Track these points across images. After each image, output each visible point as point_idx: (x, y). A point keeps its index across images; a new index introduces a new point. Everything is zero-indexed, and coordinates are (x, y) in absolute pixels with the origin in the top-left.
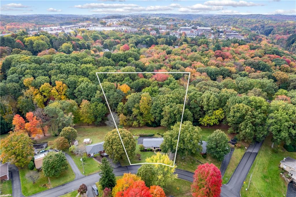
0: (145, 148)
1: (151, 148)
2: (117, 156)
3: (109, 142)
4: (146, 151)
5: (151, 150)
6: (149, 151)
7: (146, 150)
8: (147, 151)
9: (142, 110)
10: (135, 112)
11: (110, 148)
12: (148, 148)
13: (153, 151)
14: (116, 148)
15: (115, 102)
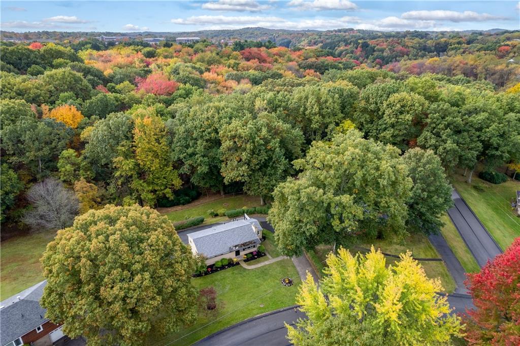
0: (209, 263)
1: (228, 256)
2: (134, 331)
3: (75, 273)
4: (213, 271)
5: (231, 264)
6: (223, 267)
7: (213, 269)
8: (216, 271)
9: (144, 158)
10: (124, 166)
11: (91, 305)
12: (219, 258)
13: (238, 264)
14: (122, 294)
15: (46, 151)
